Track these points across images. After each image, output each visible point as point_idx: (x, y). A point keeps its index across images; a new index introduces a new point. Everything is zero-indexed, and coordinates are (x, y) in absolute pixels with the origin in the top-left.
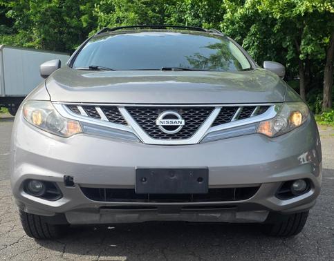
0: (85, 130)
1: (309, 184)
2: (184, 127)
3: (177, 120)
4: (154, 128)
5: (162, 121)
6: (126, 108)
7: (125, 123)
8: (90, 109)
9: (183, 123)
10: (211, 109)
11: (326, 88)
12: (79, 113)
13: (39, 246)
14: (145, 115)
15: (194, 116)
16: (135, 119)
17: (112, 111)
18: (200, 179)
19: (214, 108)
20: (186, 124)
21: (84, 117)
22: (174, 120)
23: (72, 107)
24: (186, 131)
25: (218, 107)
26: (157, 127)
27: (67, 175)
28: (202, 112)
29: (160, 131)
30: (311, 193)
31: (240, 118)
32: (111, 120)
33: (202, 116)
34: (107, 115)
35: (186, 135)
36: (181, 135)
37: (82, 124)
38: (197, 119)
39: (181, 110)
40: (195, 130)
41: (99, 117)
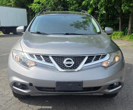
0: (36, 65)
1: (120, 84)
2: (74, 65)
3: (71, 62)
4: (63, 65)
5: (66, 62)
6: (52, 56)
7: (52, 63)
8: (38, 56)
9: (74, 63)
10: (84, 57)
11: (130, 25)
12: (34, 57)
13: (19, 101)
14: (59, 59)
15: (78, 60)
16: (55, 61)
17: (46, 57)
18: (80, 85)
19: (85, 56)
20: (75, 63)
21: (36, 60)
22: (70, 62)
23: (31, 55)
24: (75, 66)
25: (87, 56)
26: (64, 64)
27: (30, 83)
28: (81, 58)
29: (65, 66)
30: (120, 87)
31: (95, 60)
32: (46, 61)
33: (81, 60)
34: (45, 59)
35: (75, 67)
36: (73, 68)
37: (35, 62)
38: (79, 61)
39: (73, 57)
40: (78, 65)
41: (42, 60)
